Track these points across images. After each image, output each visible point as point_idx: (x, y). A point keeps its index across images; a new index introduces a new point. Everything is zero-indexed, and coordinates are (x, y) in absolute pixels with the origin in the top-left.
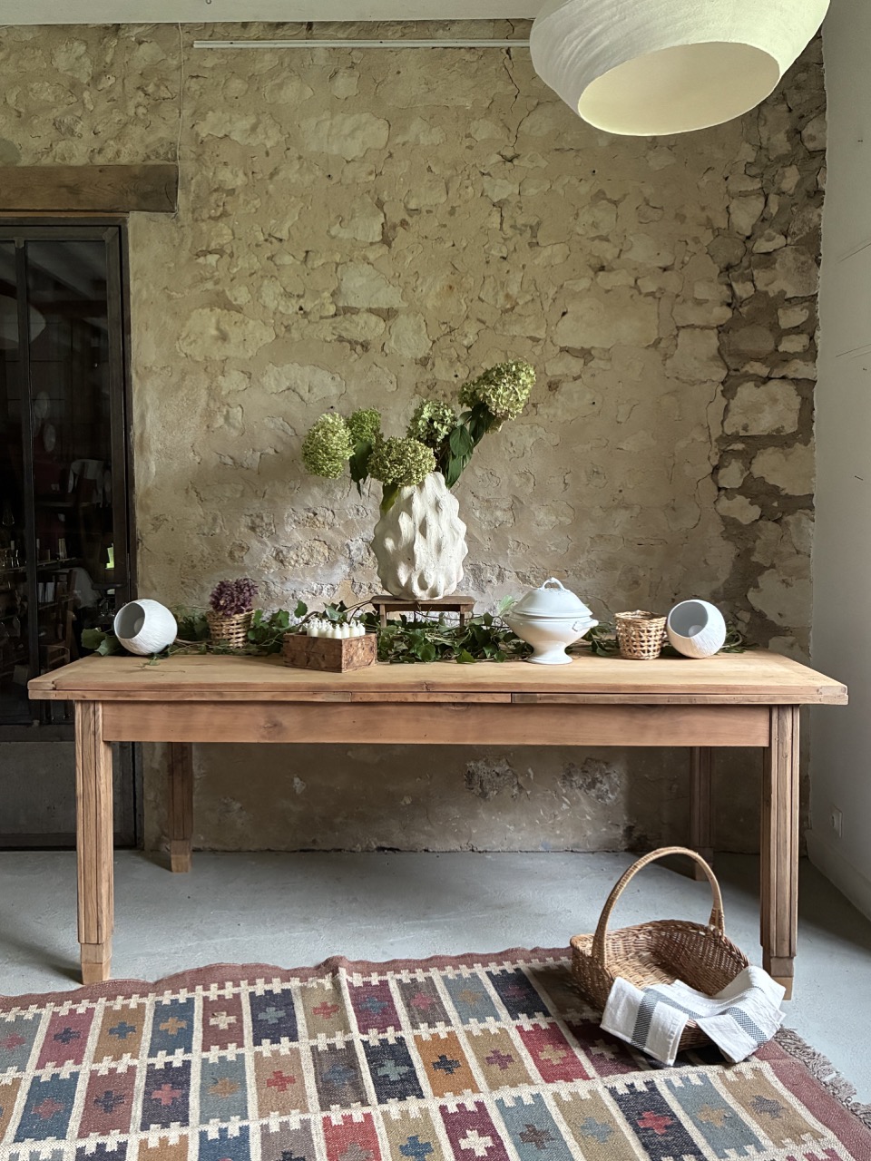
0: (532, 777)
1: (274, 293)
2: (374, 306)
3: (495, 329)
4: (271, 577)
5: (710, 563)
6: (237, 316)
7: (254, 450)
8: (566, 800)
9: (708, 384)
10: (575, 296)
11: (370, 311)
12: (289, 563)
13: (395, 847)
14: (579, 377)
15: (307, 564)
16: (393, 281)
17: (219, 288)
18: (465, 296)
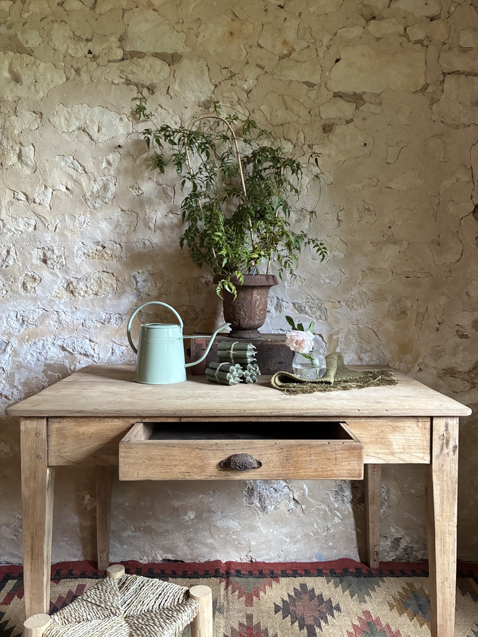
0: (307, 492)
1: (64, 36)
2: (160, 51)
3: (272, 74)
4: (62, 307)
5: (472, 294)
6: (28, 59)
7: (46, 187)
8: (338, 514)
9: (471, 127)
10: (348, 43)
11: (156, 55)
12: (79, 294)
13: (179, 559)
14: (352, 120)
15: (96, 295)
16: (178, 27)
17: (12, 32)
18: (245, 42)
